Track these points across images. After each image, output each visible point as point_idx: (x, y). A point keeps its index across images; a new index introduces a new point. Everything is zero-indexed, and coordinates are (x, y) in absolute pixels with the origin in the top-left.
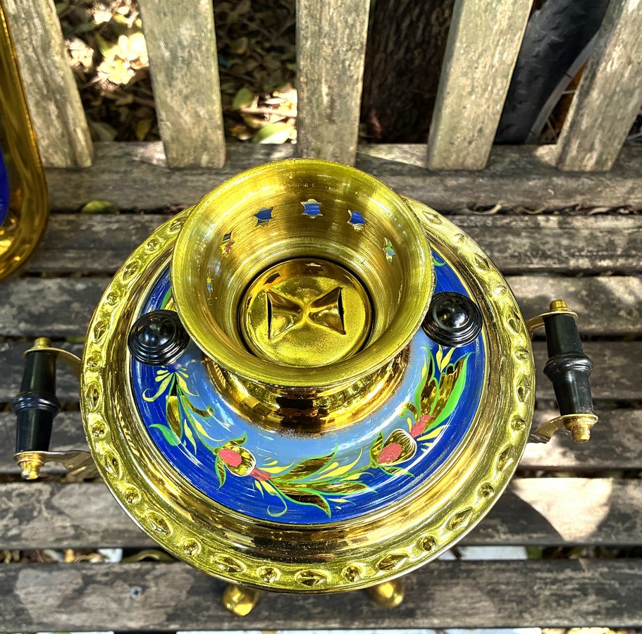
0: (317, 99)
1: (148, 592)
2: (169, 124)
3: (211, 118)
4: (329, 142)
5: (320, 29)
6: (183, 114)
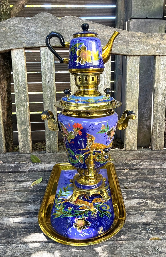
0: (156, 132)
1: (145, 216)
2: (127, 139)
3: (136, 137)
4: (159, 143)
5: (157, 117)
6: (130, 137)
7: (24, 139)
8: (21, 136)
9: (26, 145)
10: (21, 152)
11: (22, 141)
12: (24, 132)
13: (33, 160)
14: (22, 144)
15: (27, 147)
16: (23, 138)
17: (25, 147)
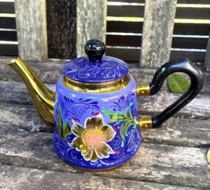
7: (156, 32)
8: (151, 22)
9: (159, 47)
10: (144, 65)
11: (152, 37)
12: (161, 13)
13: (173, 86)
14: (149, 44)
15: (162, 54)
16: (154, 29)
17: (157, 52)
